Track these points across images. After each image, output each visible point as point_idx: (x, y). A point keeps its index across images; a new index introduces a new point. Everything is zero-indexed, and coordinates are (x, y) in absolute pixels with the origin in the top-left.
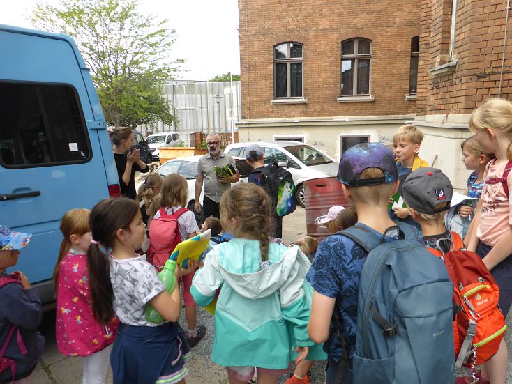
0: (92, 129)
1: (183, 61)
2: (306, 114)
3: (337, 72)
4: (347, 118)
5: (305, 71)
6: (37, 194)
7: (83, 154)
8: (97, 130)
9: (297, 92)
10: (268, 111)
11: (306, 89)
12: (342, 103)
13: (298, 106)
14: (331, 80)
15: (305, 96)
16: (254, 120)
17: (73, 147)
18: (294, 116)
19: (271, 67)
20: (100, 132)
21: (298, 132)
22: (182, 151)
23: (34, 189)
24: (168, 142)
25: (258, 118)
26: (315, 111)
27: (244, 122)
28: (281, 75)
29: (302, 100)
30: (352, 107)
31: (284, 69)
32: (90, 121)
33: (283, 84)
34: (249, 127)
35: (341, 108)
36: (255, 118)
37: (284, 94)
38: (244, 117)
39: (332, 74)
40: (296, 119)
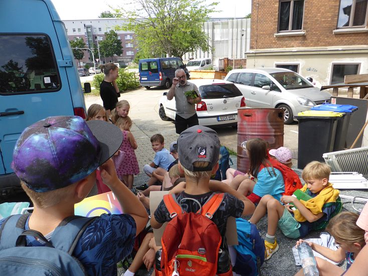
0: (61, 67)
1: (216, 4)
2: (303, 45)
3: (335, 6)
4: (340, 48)
5: (306, 7)
6: (22, 113)
7: (54, 85)
8: (65, 67)
9: (297, 25)
10: (272, 43)
11: (306, 23)
12: (337, 35)
13: (297, 38)
14: (329, 14)
15: (304, 29)
16: (259, 50)
17: (47, 80)
18: (293, 47)
19: (277, 5)
20: (67, 68)
21: (295, 59)
22: (206, 73)
23: (20, 110)
24: (202, 66)
25: (264, 48)
26: (312, 41)
27: (252, 51)
28: (285, 11)
29: (301, 32)
30: (346, 39)
31: (288, 7)
32: (59, 61)
33: (286, 19)
34: (256, 55)
35: (336, 39)
36: (260, 48)
37: (286, 28)
38: (252, 48)
39: (330, 9)
40: (294, 49)
